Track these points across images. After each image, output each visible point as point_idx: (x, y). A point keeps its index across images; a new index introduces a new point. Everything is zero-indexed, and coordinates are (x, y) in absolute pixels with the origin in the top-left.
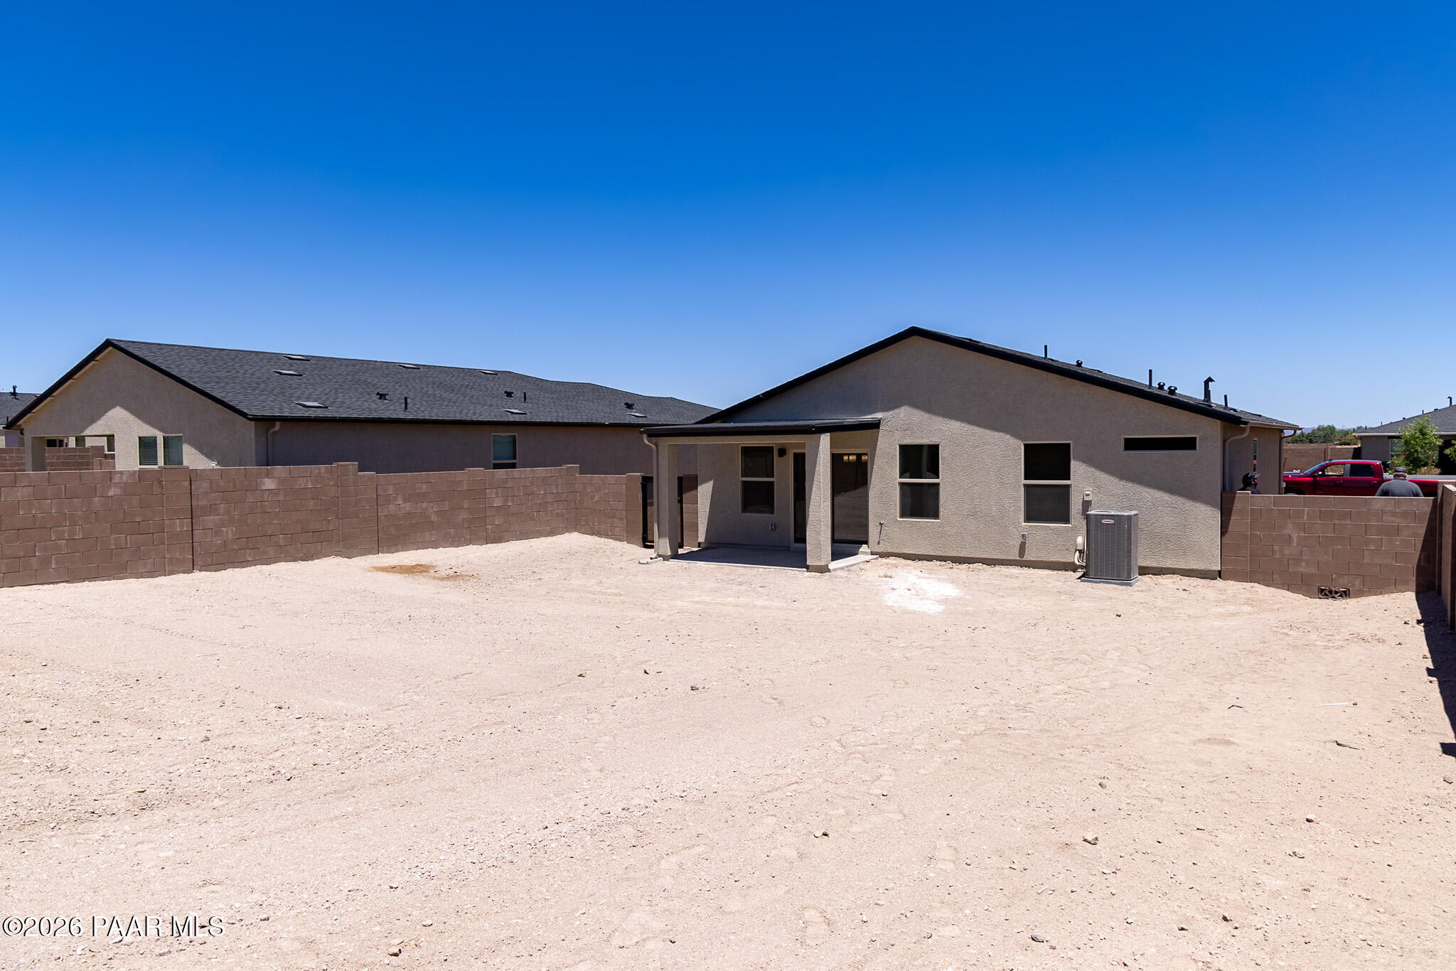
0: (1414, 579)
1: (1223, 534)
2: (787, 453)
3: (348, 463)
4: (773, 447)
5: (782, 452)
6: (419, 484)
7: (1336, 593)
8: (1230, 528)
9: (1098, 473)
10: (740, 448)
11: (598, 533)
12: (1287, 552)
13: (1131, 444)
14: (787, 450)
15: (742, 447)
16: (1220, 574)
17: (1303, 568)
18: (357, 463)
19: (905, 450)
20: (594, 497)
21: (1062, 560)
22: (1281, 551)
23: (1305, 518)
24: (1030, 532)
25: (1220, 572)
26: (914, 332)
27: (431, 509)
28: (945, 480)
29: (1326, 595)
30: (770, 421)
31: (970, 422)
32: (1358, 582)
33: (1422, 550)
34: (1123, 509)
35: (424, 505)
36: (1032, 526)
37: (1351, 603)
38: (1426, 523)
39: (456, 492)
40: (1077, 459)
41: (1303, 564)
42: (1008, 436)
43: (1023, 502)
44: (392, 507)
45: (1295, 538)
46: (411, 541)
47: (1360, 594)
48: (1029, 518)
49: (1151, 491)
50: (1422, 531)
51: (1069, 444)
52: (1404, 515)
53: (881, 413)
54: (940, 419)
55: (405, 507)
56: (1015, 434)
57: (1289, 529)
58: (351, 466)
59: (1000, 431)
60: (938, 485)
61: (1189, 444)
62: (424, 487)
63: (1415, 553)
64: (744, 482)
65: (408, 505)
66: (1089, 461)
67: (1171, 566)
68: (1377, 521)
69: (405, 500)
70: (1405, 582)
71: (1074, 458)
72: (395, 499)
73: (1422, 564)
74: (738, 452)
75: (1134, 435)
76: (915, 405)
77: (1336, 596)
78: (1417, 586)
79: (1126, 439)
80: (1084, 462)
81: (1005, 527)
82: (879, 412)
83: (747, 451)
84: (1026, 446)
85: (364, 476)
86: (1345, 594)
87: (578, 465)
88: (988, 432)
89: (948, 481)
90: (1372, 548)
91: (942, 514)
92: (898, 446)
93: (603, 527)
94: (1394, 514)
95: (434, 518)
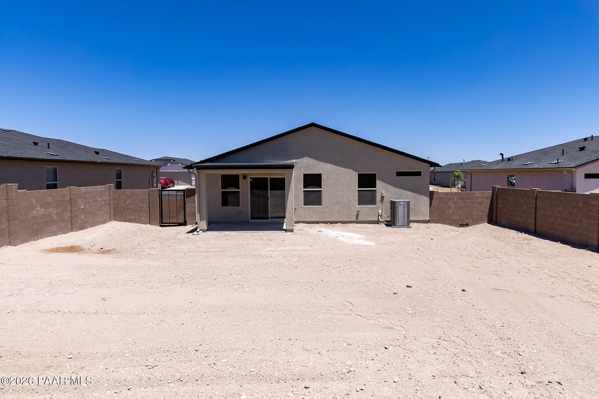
0: (487, 218)
1: (430, 206)
2: (247, 178)
3: (12, 184)
4: (239, 175)
5: (245, 177)
6: (47, 197)
7: (465, 225)
8: (432, 204)
9: (387, 185)
10: (220, 175)
11: (130, 221)
12: (450, 212)
13: (399, 174)
14: (247, 176)
15: (221, 175)
16: (428, 222)
17: (455, 217)
18: (17, 184)
19: (306, 176)
20: (126, 201)
21: (373, 220)
22: (448, 212)
23: (455, 200)
24: (360, 209)
25: (429, 220)
26: (313, 125)
27: (53, 211)
28: (324, 189)
29: (462, 226)
30: (237, 162)
31: (335, 165)
32: (471, 221)
33: (489, 209)
34: (396, 199)
35: (50, 209)
36: (361, 207)
37: (469, 228)
38: (490, 200)
39: (64, 201)
40: (379, 179)
41: (455, 216)
42: (352, 171)
43: (357, 197)
44: (35, 212)
45: (452, 207)
46: (45, 232)
47: (472, 225)
48: (359, 204)
49: (406, 191)
50: (489, 203)
51: (376, 174)
52: (484, 197)
53: (295, 160)
54: (322, 163)
55: (41, 211)
56: (354, 170)
57: (451, 204)
58: (14, 186)
59: (348, 168)
60: (321, 191)
61: (418, 174)
62: (50, 198)
63: (487, 210)
64: (223, 192)
65: (42, 210)
66: (384, 180)
67: (413, 219)
68: (477, 200)
69: (41, 207)
70: (484, 220)
71: (378, 179)
72: (36, 207)
73: (489, 213)
74: (220, 177)
75: (398, 170)
76: (311, 157)
77: (465, 226)
78: (488, 221)
79: (397, 172)
80: (381, 181)
81: (351, 207)
82: (294, 159)
83: (224, 177)
84: (358, 174)
85: (21, 192)
86: (467, 225)
87: (113, 185)
88: (343, 168)
89: (325, 189)
90: (475, 209)
91: (323, 203)
92: (303, 175)
93: (133, 217)
94: (481, 197)
95: (55, 217)
